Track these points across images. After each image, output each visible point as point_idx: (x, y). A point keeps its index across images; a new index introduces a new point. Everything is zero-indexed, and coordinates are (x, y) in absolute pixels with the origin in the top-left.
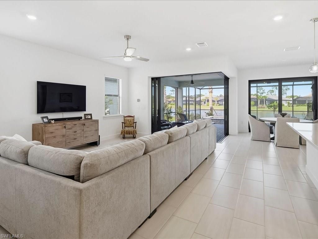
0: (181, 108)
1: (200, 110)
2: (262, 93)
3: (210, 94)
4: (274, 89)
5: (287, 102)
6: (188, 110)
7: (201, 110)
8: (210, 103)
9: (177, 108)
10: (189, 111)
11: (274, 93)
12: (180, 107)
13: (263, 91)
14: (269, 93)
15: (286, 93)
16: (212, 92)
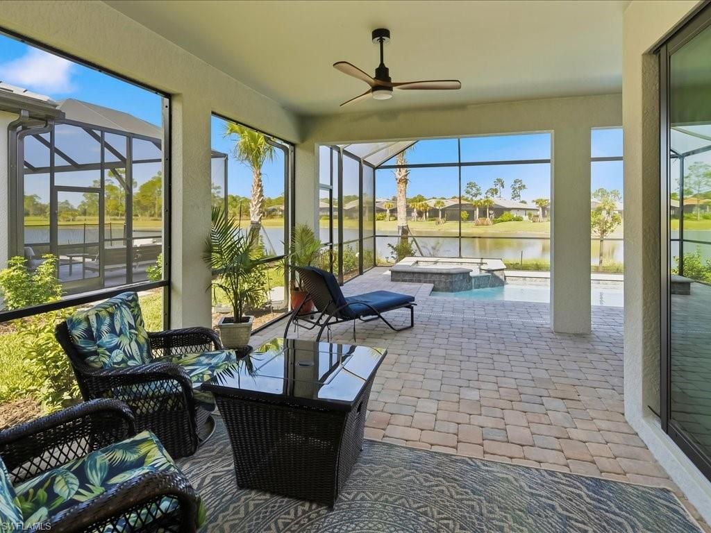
0: (309, 236)
1: (375, 236)
2: (476, 195)
3: (402, 186)
4: (498, 187)
5: (528, 212)
6: (336, 241)
7: (377, 238)
8: (402, 213)
9: (293, 235)
10: (341, 245)
11: (498, 193)
12: (306, 231)
13: (478, 190)
14: (489, 195)
15: (519, 196)
16: (406, 181)
